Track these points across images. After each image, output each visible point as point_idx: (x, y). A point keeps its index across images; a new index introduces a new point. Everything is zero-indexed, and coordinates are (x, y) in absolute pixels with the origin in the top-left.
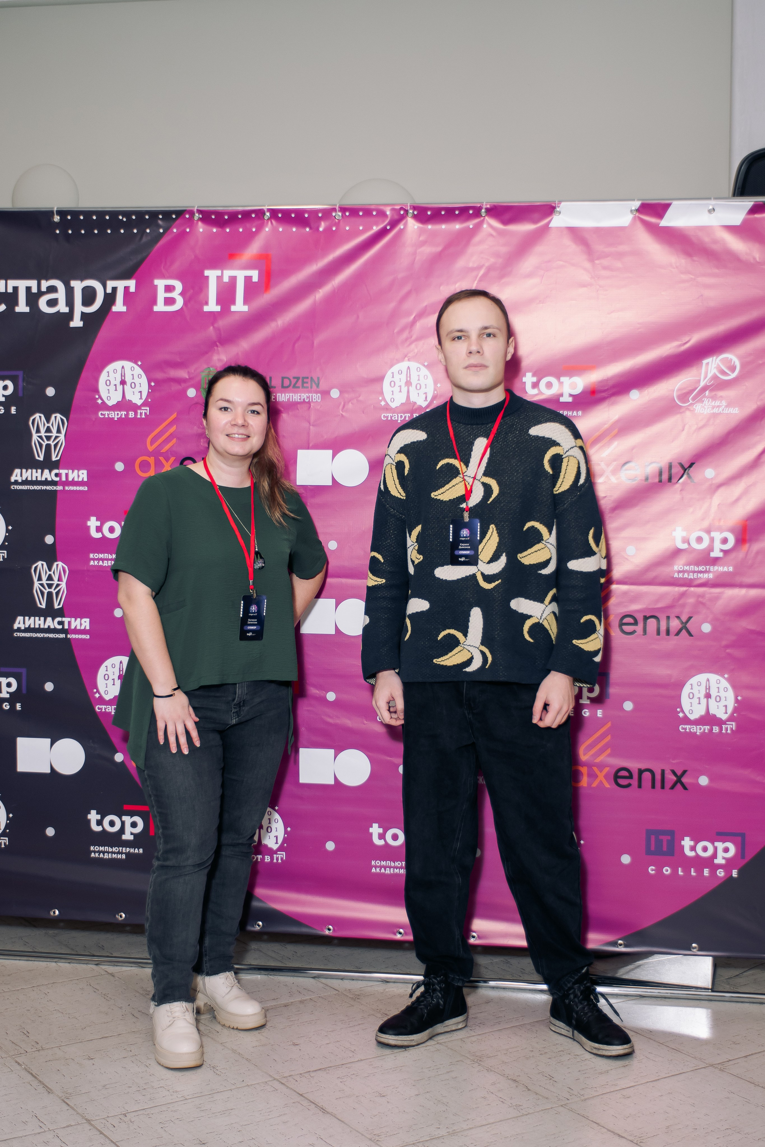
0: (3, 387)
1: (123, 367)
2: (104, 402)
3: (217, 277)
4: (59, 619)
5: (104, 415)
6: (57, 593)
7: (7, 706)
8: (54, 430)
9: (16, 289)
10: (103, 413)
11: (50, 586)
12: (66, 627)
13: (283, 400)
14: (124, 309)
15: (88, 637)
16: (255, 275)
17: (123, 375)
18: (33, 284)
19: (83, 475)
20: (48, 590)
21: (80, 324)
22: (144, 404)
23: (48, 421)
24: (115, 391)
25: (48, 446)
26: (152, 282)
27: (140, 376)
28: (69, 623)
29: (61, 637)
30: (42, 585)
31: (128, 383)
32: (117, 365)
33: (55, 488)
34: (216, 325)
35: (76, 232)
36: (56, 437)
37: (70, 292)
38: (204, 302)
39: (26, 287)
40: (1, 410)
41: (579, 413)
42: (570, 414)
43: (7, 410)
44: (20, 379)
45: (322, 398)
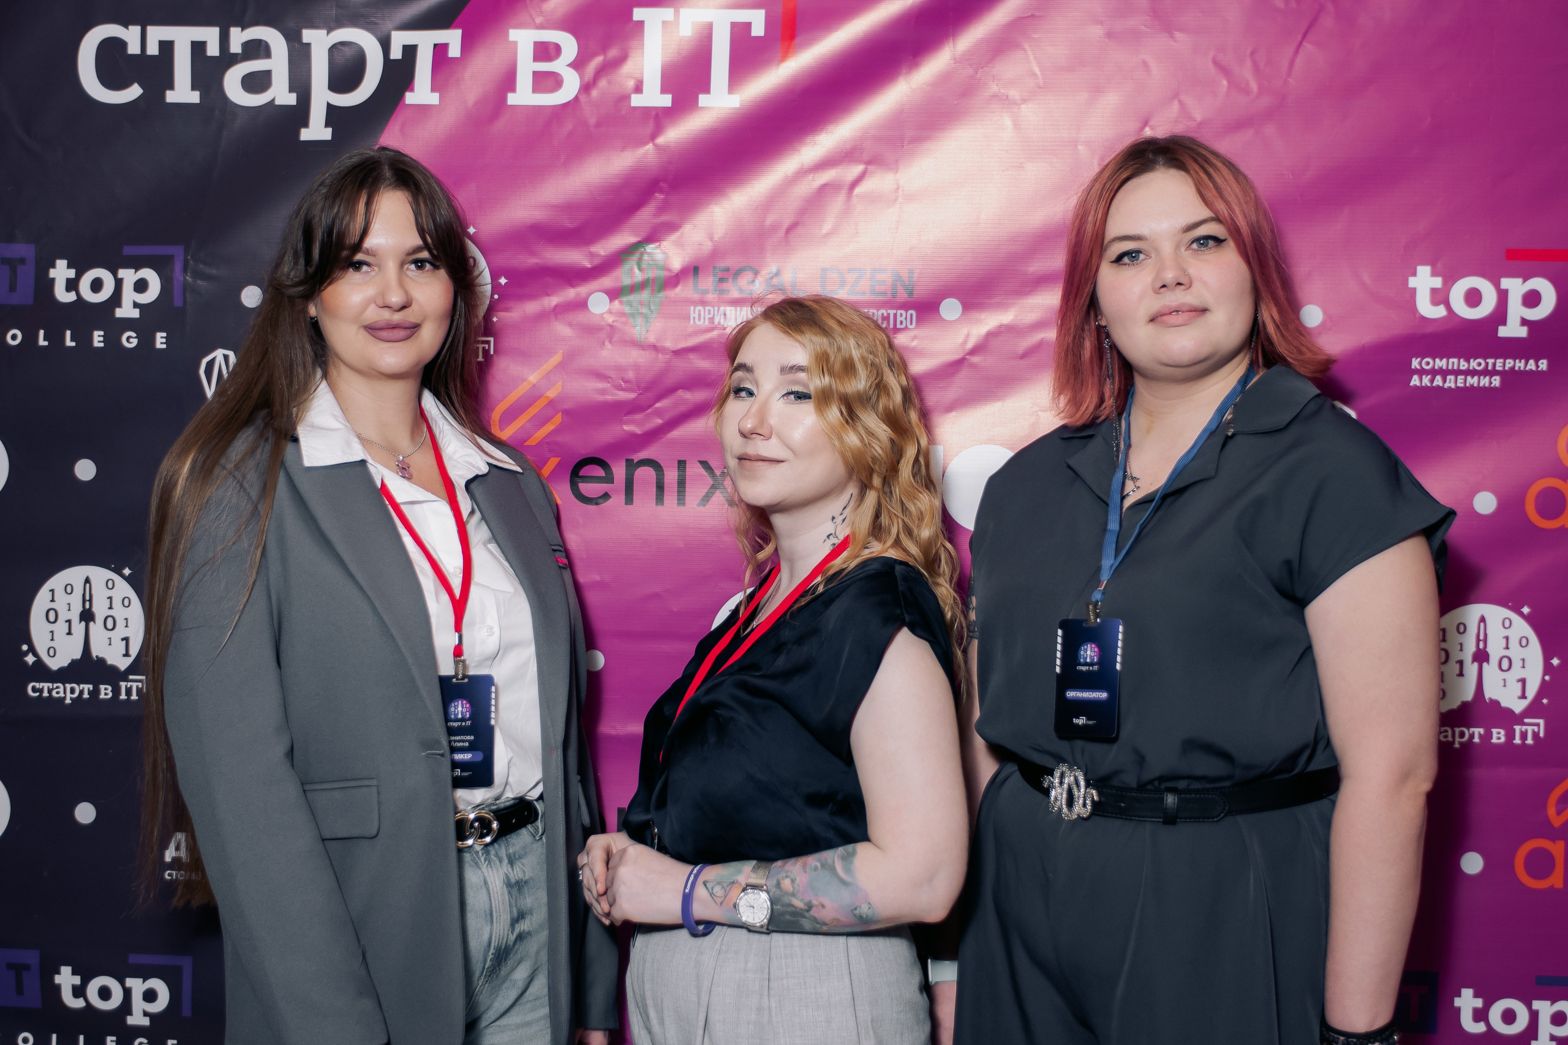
0: (135, 284)
9: (167, 47)
14: (434, 99)
16: (757, 21)
26: (507, 35)
34: (661, 140)
37: (300, 56)
38: (631, 84)
39: (193, 42)
40: (131, 340)
41: (1543, 363)
42: (1520, 367)
43: (146, 340)
44: (178, 266)
45: (919, 320)
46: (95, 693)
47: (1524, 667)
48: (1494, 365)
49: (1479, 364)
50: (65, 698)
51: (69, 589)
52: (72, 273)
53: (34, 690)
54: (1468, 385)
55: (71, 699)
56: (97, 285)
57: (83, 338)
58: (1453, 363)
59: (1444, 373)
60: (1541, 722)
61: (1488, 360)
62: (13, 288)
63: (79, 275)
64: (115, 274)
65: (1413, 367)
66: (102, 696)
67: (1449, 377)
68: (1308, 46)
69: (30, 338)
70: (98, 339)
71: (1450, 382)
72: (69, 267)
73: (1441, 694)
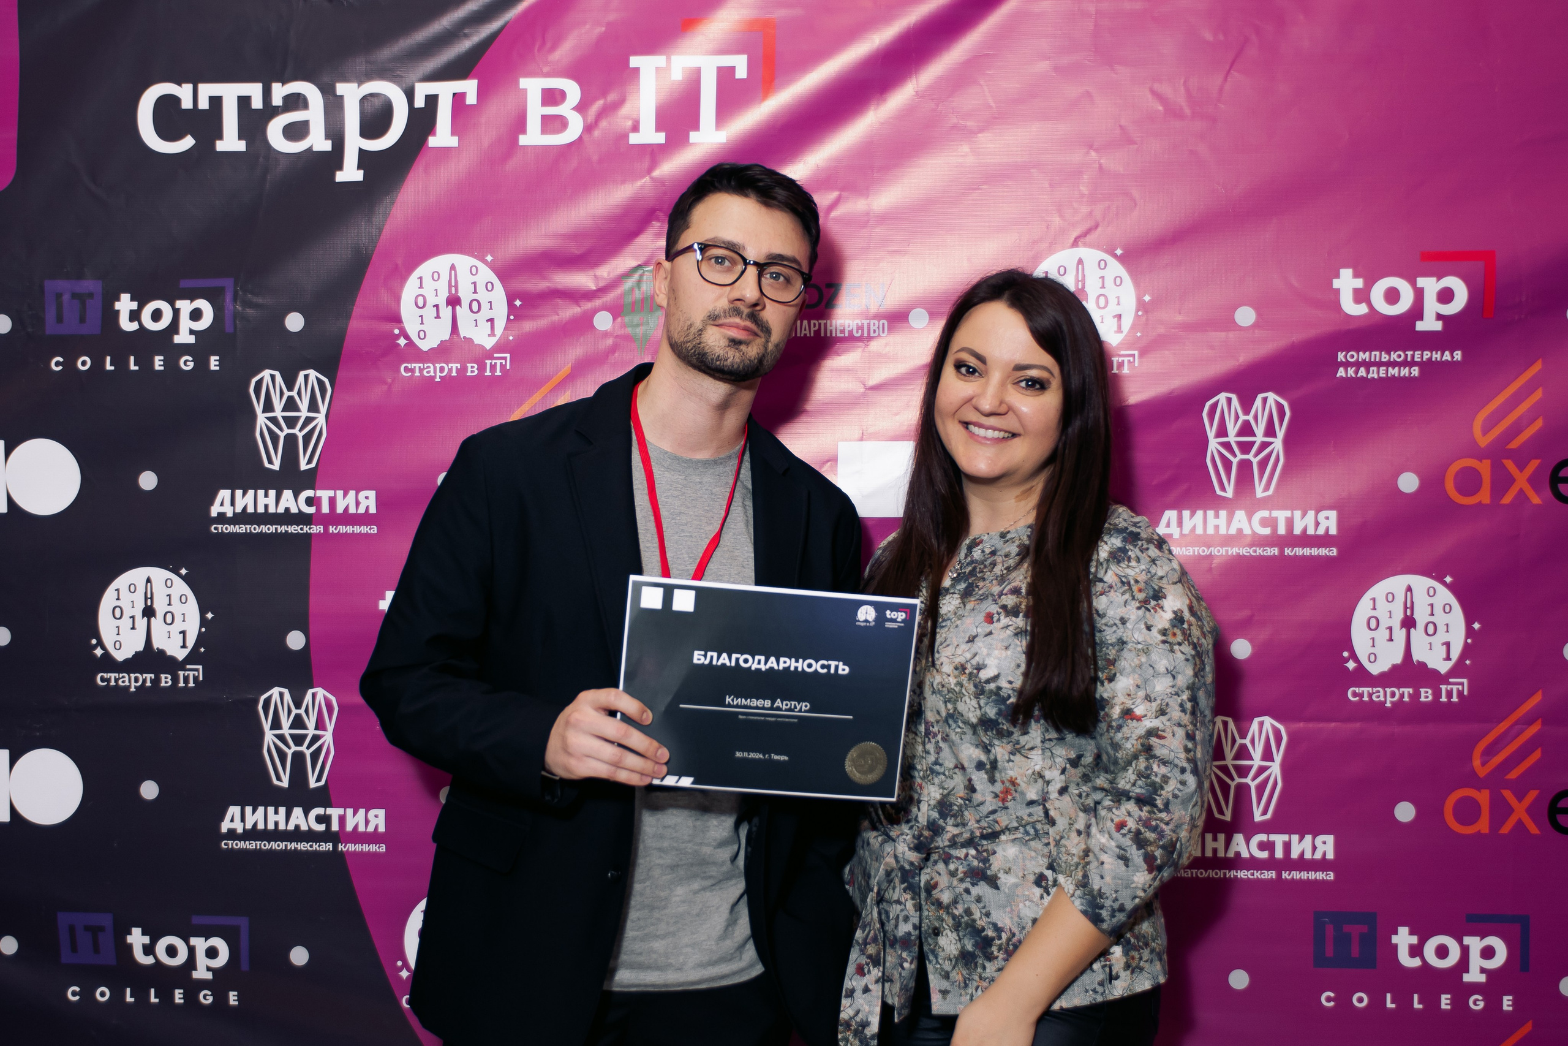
0: (191, 313)
1: (453, 267)
2: (411, 343)
3: (657, 68)
4: (320, 811)
5: (412, 371)
6: (315, 756)
7: (207, 997)
8: (304, 405)
9: (216, 102)
10: (409, 366)
11: (299, 740)
12: (335, 827)
13: (805, 335)
14: (453, 142)
15: (383, 848)
16: (740, 65)
17: (453, 284)
18: (254, 91)
19: (368, 501)
20: (294, 748)
21: (358, 176)
22: (500, 347)
23: (290, 384)
24: (437, 320)
25: (291, 439)
26: (518, 84)
27: (490, 286)
28: (342, 819)
29: (324, 849)
30: (281, 738)
31: (465, 302)
32: (440, 263)
33: (306, 529)
34: (656, 173)
36: (309, 420)
37: (334, 106)
38: (629, 123)
39: (238, 97)
40: (188, 363)
41: (1457, 354)
42: (1436, 358)
43: (201, 363)
44: (229, 296)
45: (890, 329)
46: (156, 681)
47: (1448, 632)
48: (1413, 356)
49: (1399, 356)
50: (129, 687)
51: (132, 589)
52: (134, 305)
53: (102, 679)
54: (1389, 375)
55: (135, 687)
56: (157, 315)
57: (145, 363)
58: (1375, 355)
59: (1367, 365)
60: (1465, 681)
61: (1407, 353)
62: (82, 320)
63: (141, 307)
64: (172, 305)
65: (1339, 360)
66: (163, 684)
67: (1371, 369)
68: (1234, 73)
69: (98, 364)
70: (158, 363)
71: (1373, 373)
72: (132, 300)
73: (1372, 658)
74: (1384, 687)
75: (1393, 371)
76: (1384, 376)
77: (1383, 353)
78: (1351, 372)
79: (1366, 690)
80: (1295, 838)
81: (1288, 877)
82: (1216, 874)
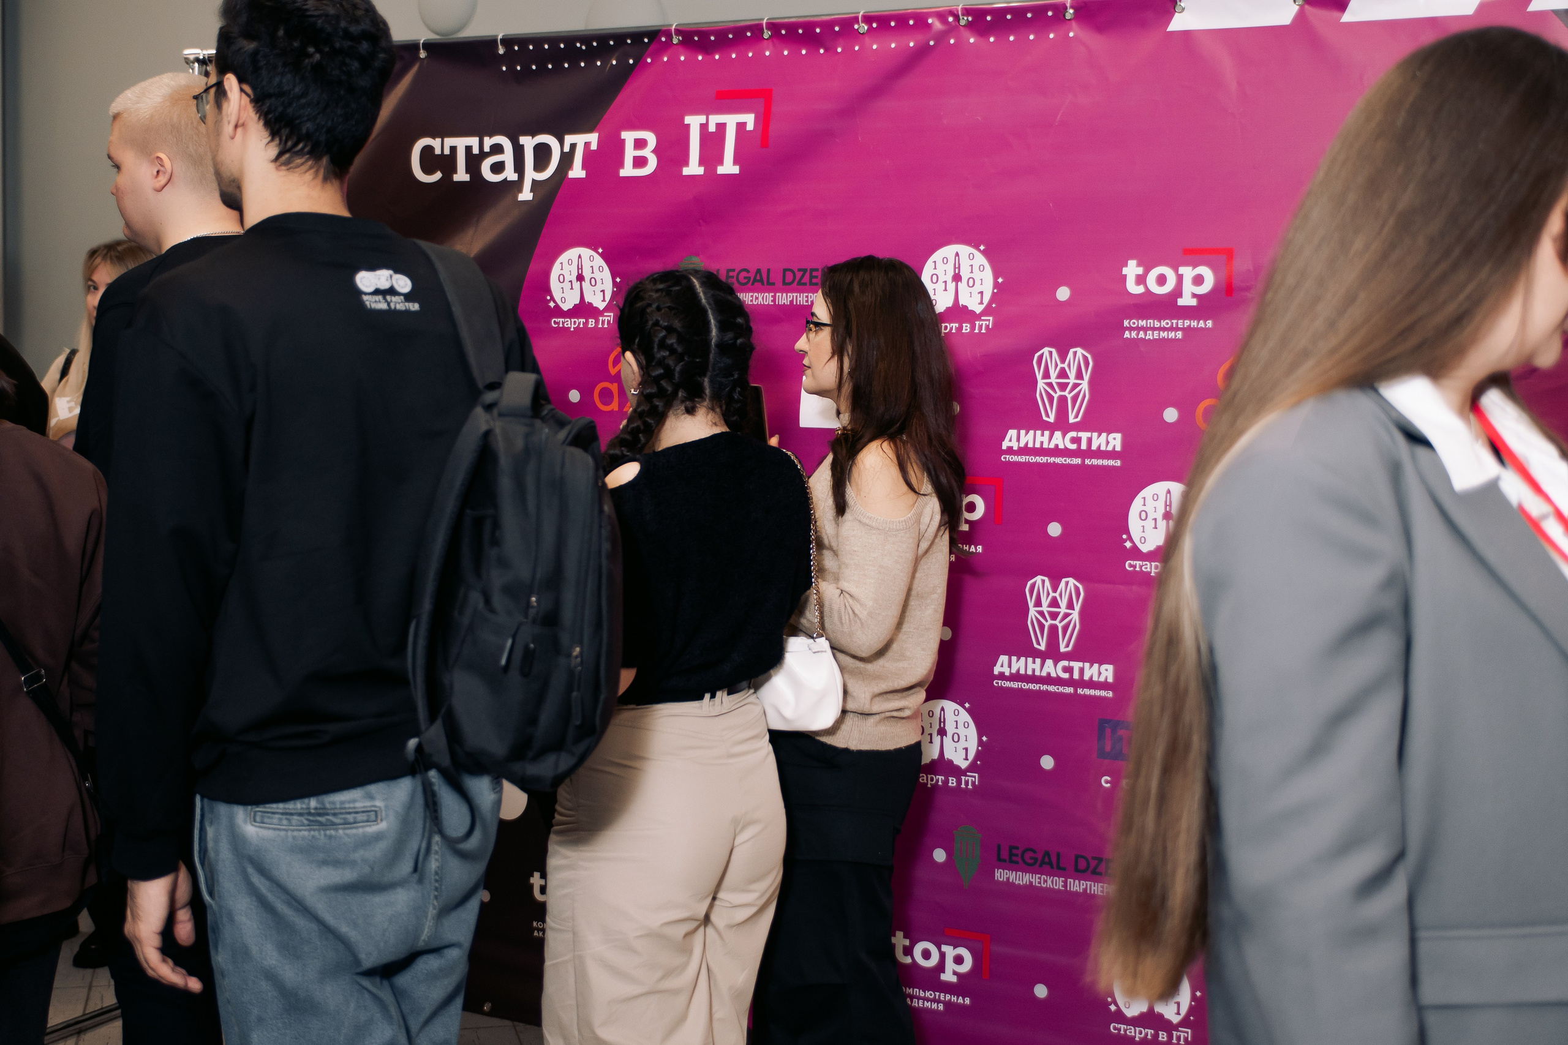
1: (580, 256)
2: (557, 306)
3: (701, 125)
5: (558, 323)
9: (453, 149)
10: (556, 320)
13: (784, 304)
14: (582, 174)
16: (749, 120)
17: (580, 268)
18: (474, 142)
21: (530, 197)
22: (608, 308)
24: (572, 290)
26: (619, 135)
27: (601, 268)
31: (587, 279)
32: (572, 253)
35: (526, 68)
39: (466, 146)
41: (1209, 323)
49: (1167, 324)
54: (1161, 337)
58: (1150, 323)
59: (1145, 329)
61: (1172, 321)
65: (1125, 326)
67: (1148, 332)
73: (1143, 541)
74: (1150, 562)
75: (1164, 334)
76: (1157, 337)
77: (1155, 321)
78: (1134, 334)
79: (1138, 563)
80: (1087, 665)
81: (1081, 693)
82: (1034, 687)
